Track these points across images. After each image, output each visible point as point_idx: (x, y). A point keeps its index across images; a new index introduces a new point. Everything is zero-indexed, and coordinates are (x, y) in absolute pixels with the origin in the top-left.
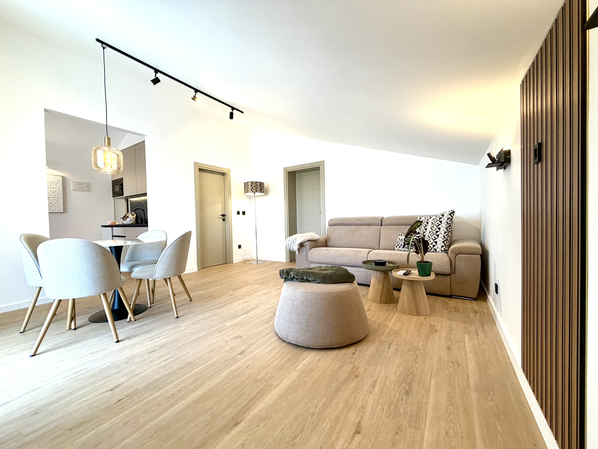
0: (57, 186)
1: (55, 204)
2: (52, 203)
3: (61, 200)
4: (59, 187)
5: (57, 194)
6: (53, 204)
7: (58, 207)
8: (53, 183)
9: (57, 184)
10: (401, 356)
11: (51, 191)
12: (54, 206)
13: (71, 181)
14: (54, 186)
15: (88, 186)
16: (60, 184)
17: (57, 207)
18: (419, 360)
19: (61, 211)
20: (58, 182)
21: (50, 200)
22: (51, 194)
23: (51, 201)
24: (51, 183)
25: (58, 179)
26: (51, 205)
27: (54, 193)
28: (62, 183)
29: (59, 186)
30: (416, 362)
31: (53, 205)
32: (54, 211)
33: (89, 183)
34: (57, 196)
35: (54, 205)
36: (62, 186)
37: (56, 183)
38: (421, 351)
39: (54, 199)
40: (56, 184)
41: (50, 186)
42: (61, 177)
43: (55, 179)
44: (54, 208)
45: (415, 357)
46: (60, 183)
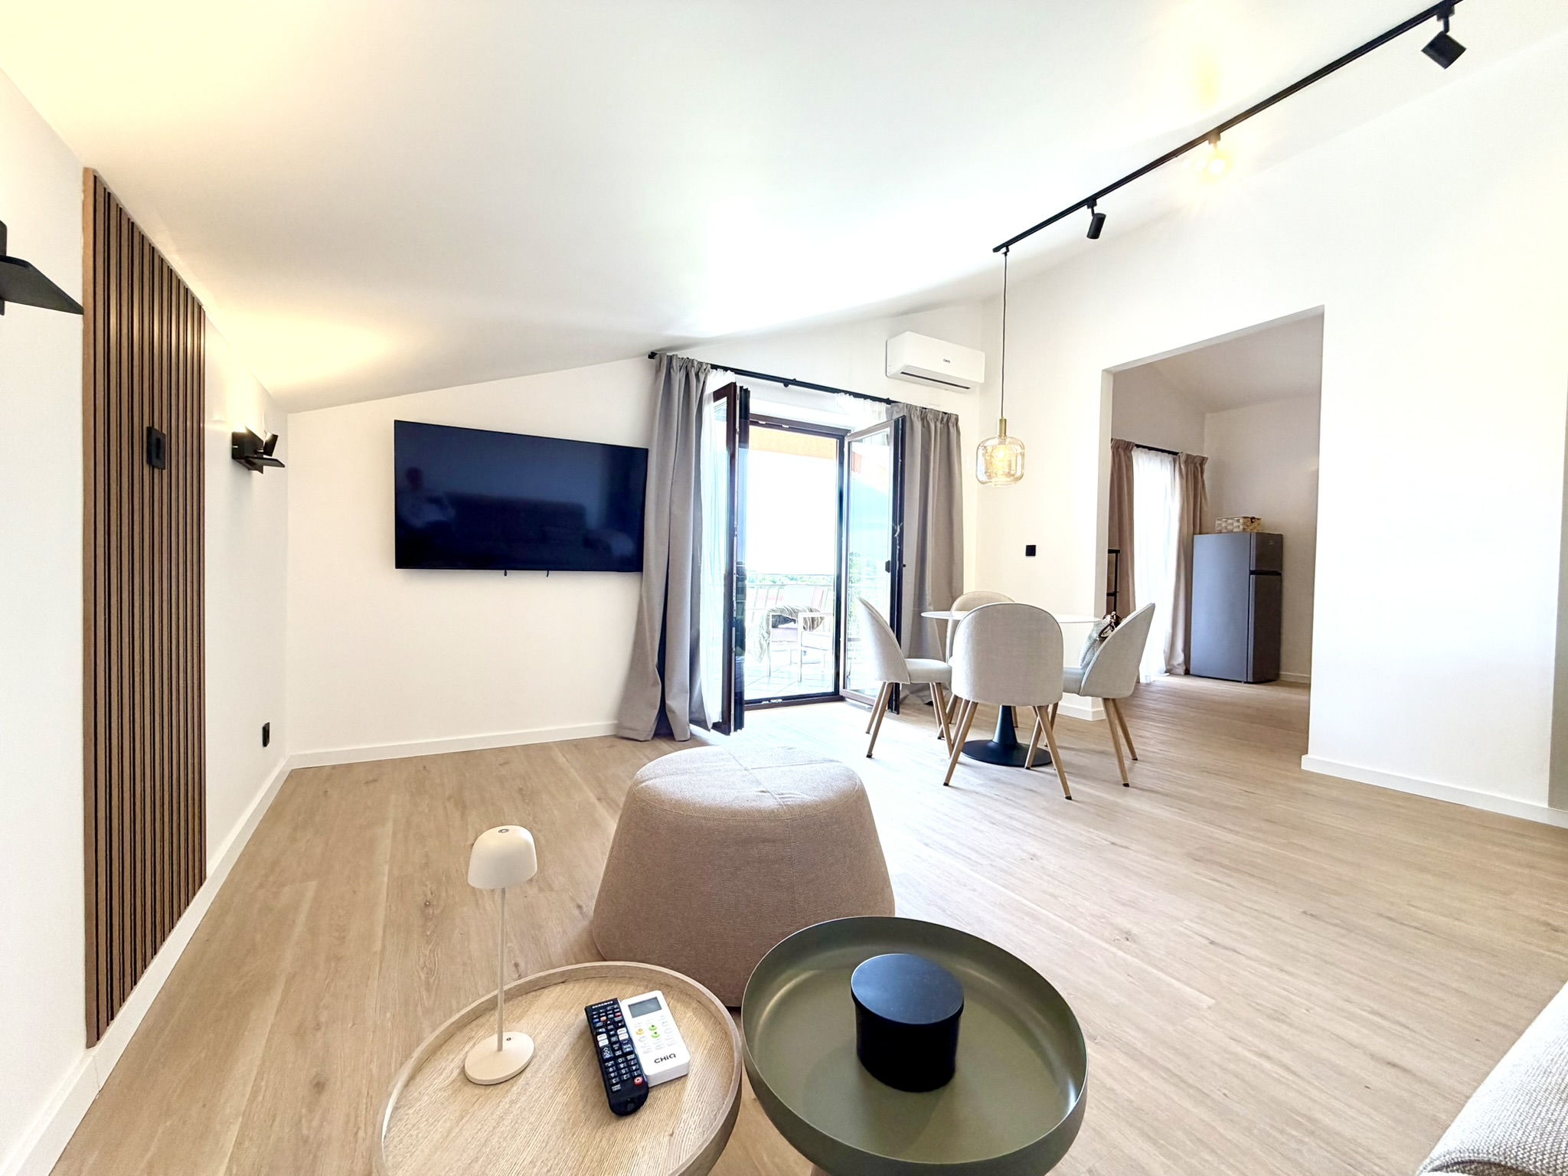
10: (469, 961)
18: (420, 977)
30: (425, 969)
38: (419, 1009)
45: (431, 981)
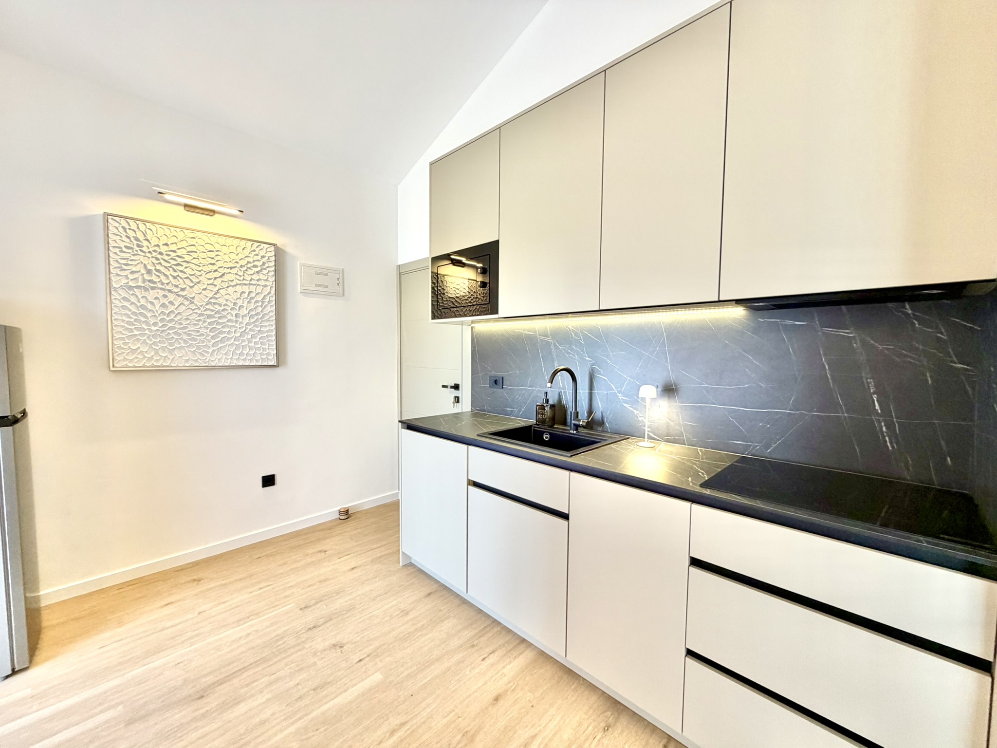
0: (261, 276)
1: (256, 338)
2: (248, 334)
3: (272, 325)
4: (266, 280)
5: (260, 304)
6: (250, 336)
7: (264, 349)
8: (249, 265)
9: (261, 270)
11: (243, 292)
12: (252, 344)
13: (298, 263)
14: (253, 277)
15: (341, 280)
16: (269, 271)
17: (259, 349)
19: (271, 360)
20: (264, 264)
21: (242, 323)
22: (245, 305)
23: (244, 329)
24: (245, 268)
25: (262, 253)
26: (244, 341)
27: (253, 301)
28: (273, 268)
29: (266, 278)
31: (249, 341)
32: (250, 360)
33: (343, 270)
34: (260, 309)
35: (251, 342)
36: (274, 279)
37: (259, 269)
39: (252, 321)
40: (257, 272)
41: (241, 278)
42: (272, 248)
43: (257, 253)
44: (252, 352)
46: (268, 267)
